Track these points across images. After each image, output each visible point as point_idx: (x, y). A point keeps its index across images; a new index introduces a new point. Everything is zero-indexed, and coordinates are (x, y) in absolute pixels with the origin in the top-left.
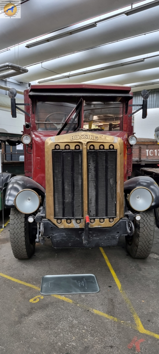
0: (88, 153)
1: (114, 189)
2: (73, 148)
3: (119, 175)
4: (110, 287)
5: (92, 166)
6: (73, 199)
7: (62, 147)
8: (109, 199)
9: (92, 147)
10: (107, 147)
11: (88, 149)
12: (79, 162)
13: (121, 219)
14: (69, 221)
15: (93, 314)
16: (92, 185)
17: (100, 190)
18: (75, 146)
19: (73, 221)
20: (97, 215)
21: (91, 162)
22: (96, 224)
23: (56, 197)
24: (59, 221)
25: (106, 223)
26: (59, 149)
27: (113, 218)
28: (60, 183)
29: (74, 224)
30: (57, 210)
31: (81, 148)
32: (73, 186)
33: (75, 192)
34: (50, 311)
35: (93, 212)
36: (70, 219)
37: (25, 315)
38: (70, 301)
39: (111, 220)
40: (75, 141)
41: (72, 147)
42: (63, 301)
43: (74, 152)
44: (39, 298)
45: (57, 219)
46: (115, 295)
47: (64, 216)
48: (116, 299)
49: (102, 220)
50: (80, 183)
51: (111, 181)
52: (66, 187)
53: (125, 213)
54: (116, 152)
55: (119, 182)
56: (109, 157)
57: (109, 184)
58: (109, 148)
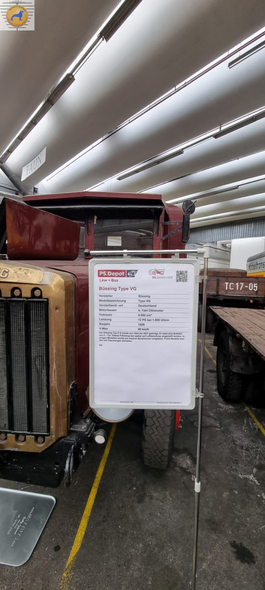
1: (45, 378)
3: (55, 351)
4: (58, 548)
8: (35, 398)
10: (26, 293)
13: (61, 438)
17: (15, 377)
20: (11, 426)
22: (10, 443)
25: (31, 445)
27: (43, 436)
35: (3, 420)
39: (40, 439)
49: (21, 438)
51: (38, 362)
53: (71, 426)
54: (46, 304)
55: (55, 367)
56: (33, 313)
57: (33, 367)
58: (33, 296)
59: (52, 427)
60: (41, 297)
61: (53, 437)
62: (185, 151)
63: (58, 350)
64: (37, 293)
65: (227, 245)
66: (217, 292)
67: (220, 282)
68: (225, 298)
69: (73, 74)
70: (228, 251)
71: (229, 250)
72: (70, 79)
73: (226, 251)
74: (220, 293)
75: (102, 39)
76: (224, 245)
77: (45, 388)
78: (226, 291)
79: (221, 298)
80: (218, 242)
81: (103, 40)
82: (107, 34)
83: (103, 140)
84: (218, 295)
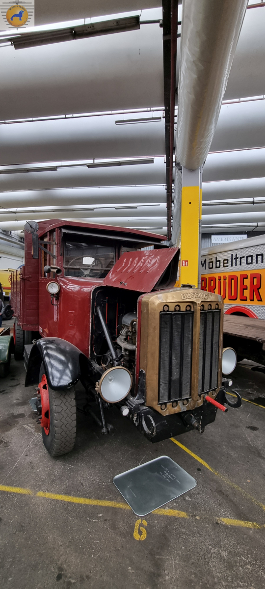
1: (217, 354)
2: (184, 310)
4: (199, 470)
5: (201, 330)
6: (181, 374)
7: (172, 308)
8: (213, 368)
9: (202, 308)
12: (189, 327)
14: (175, 404)
15: (227, 527)
16: (200, 353)
17: (206, 358)
18: (186, 307)
19: (180, 403)
20: (202, 389)
21: (201, 325)
23: (161, 375)
24: (163, 406)
26: (168, 311)
27: (215, 390)
28: (167, 356)
29: (180, 407)
30: (162, 392)
31: (192, 310)
32: (181, 357)
33: (184, 364)
35: (200, 387)
36: (177, 401)
38: (183, 514)
41: (183, 308)
42: (175, 518)
43: (185, 314)
44: (141, 525)
46: (216, 482)
47: (169, 399)
48: (224, 489)
50: (190, 353)
51: (215, 346)
52: (174, 360)
54: (220, 312)
55: (221, 347)
56: (215, 318)
57: (213, 349)
58: (215, 308)
59: (219, 382)
60: (218, 309)
61: (219, 388)
64: (217, 306)
77: (217, 360)
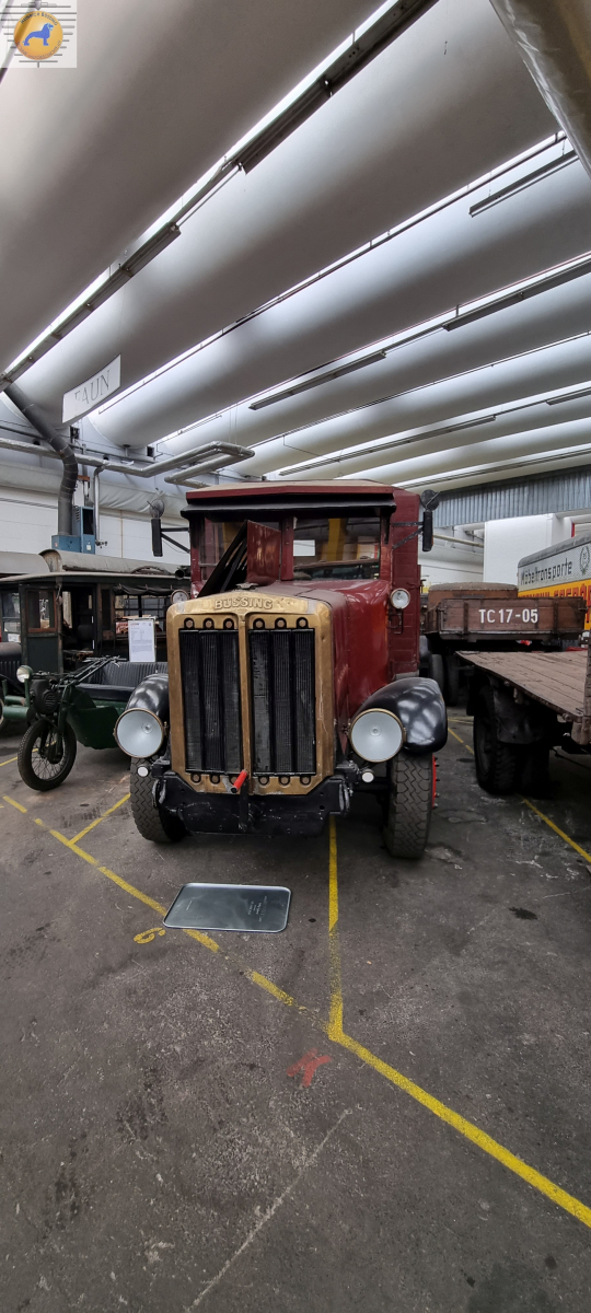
0: (250, 635)
1: (311, 712)
2: (221, 626)
3: (321, 683)
4: (313, 920)
5: (260, 663)
6: (222, 731)
7: (199, 624)
8: (300, 734)
9: (259, 624)
10: (291, 624)
11: (252, 627)
12: (232, 655)
13: (328, 777)
14: (215, 778)
15: (247, 982)
16: (262, 703)
17: (278, 714)
18: (224, 623)
19: (224, 780)
20: (273, 768)
21: (258, 654)
22: (272, 787)
23: (189, 727)
24: (196, 778)
25: (295, 787)
26: (193, 628)
27: (309, 776)
28: (196, 698)
29: (225, 786)
30: (191, 754)
31: (235, 626)
32: (221, 704)
33: (226, 717)
34: (164, 966)
35: (265, 762)
36: (218, 775)
37: (110, 970)
38: (215, 946)
39: (305, 780)
40: (223, 611)
41: (219, 624)
42: (200, 945)
43: (223, 633)
44: (156, 933)
45: (193, 773)
46: (315, 941)
47: (204, 767)
48: (312, 953)
49: (285, 780)
50: (236, 700)
51: (303, 696)
52: (208, 707)
53: (337, 765)
54: (312, 634)
55: (321, 700)
56: (297, 643)
57: (298, 702)
58: (298, 626)
59: (319, 765)
60: (306, 627)
61: (320, 776)
62: (389, 354)
63: (324, 682)
64: (302, 623)
65: (476, 532)
66: (466, 628)
67: (470, 610)
68: (481, 638)
69: (178, 224)
70: (478, 545)
71: (481, 544)
72: (170, 232)
73: (473, 545)
74: (470, 629)
75: (237, 168)
76: (468, 534)
77: (311, 722)
78: (482, 626)
79: (473, 639)
80: (455, 528)
81: (240, 169)
82: (248, 159)
83: (223, 334)
84: (467, 634)
